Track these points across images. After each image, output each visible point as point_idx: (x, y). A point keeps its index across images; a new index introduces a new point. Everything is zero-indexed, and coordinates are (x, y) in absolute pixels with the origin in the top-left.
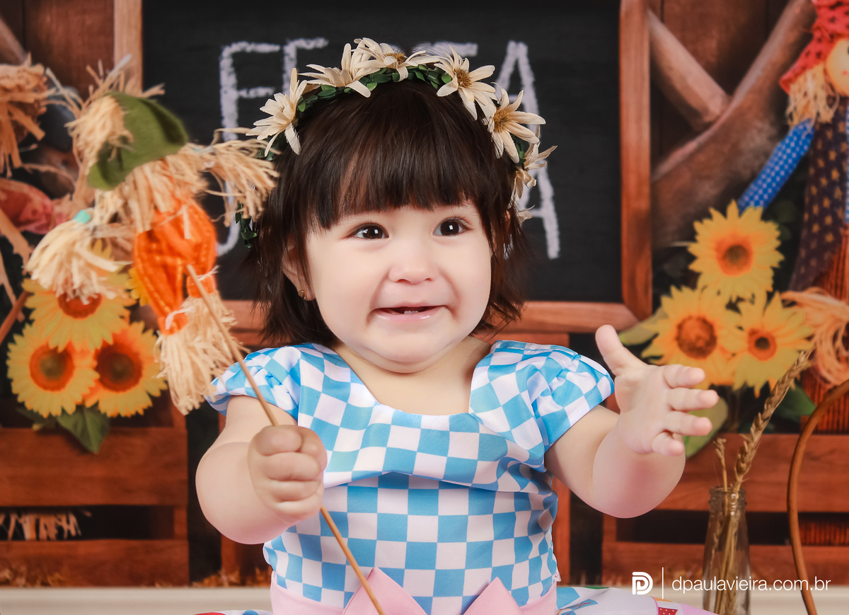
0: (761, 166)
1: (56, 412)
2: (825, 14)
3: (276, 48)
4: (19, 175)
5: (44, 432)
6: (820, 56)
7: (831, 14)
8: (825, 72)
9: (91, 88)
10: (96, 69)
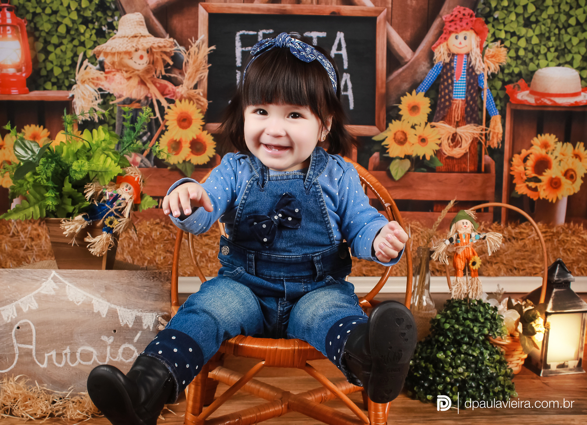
0: (424, 78)
1: (176, 162)
2: (448, 24)
3: (255, 33)
4: (164, 78)
5: (172, 170)
6: (446, 39)
7: (449, 24)
8: (447, 45)
9: (190, 47)
10: (192, 40)
